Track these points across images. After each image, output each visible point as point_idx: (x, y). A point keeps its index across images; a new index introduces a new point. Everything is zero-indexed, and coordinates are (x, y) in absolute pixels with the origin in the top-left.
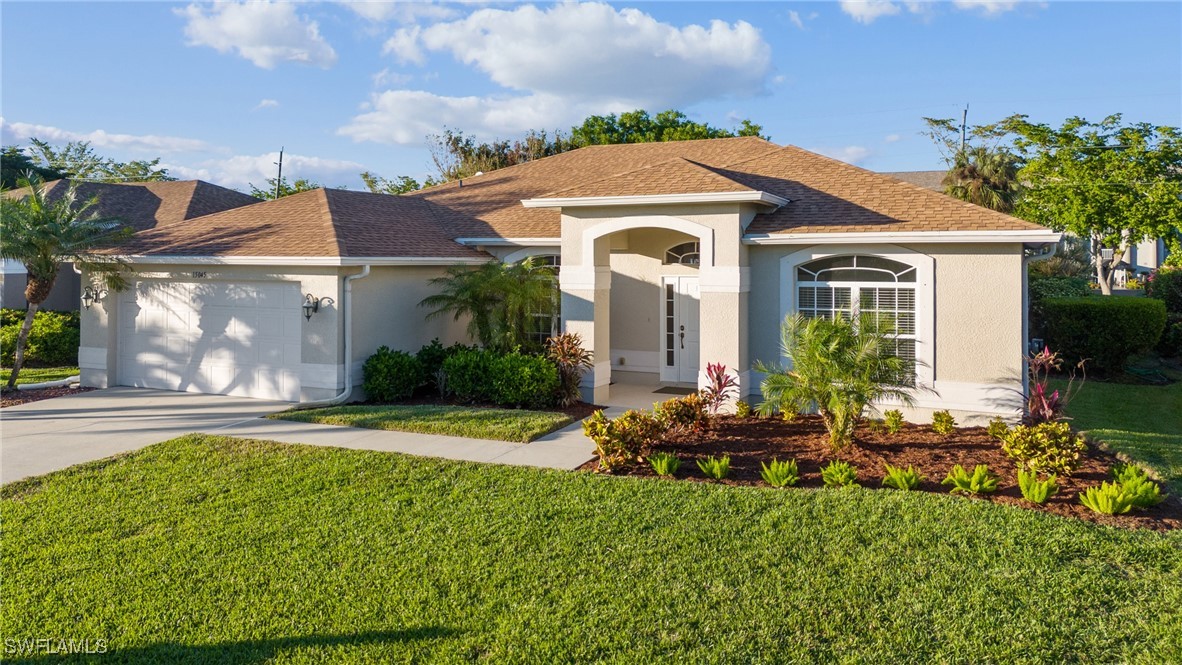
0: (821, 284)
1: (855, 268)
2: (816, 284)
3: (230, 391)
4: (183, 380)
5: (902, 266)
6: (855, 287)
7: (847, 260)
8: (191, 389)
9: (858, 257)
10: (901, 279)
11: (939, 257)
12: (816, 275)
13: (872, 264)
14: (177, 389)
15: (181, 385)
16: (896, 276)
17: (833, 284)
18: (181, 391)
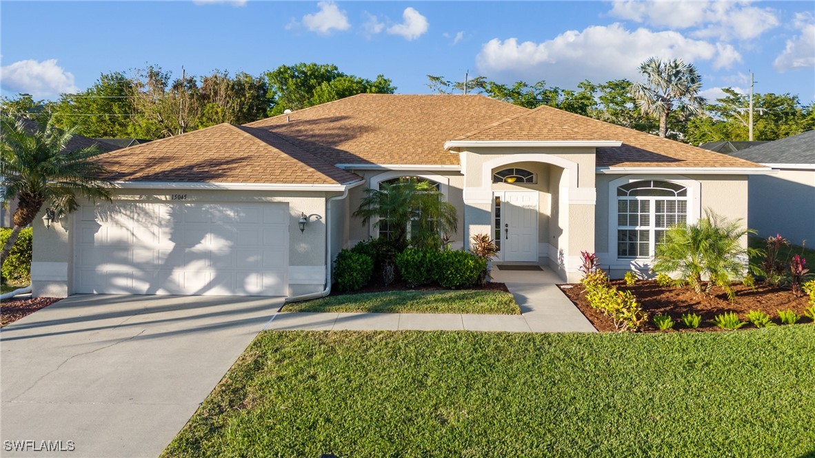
0: (632, 198)
1: (652, 188)
2: (628, 198)
3: (204, 292)
4: (151, 285)
5: (680, 187)
6: (652, 200)
7: (647, 183)
8: (160, 293)
9: (654, 181)
10: (679, 195)
11: (704, 182)
12: (628, 192)
13: (664, 186)
14: (144, 292)
15: (149, 289)
16: (676, 193)
17: (639, 198)
18: (149, 295)
